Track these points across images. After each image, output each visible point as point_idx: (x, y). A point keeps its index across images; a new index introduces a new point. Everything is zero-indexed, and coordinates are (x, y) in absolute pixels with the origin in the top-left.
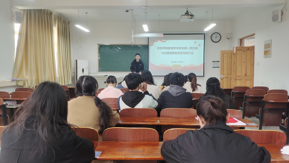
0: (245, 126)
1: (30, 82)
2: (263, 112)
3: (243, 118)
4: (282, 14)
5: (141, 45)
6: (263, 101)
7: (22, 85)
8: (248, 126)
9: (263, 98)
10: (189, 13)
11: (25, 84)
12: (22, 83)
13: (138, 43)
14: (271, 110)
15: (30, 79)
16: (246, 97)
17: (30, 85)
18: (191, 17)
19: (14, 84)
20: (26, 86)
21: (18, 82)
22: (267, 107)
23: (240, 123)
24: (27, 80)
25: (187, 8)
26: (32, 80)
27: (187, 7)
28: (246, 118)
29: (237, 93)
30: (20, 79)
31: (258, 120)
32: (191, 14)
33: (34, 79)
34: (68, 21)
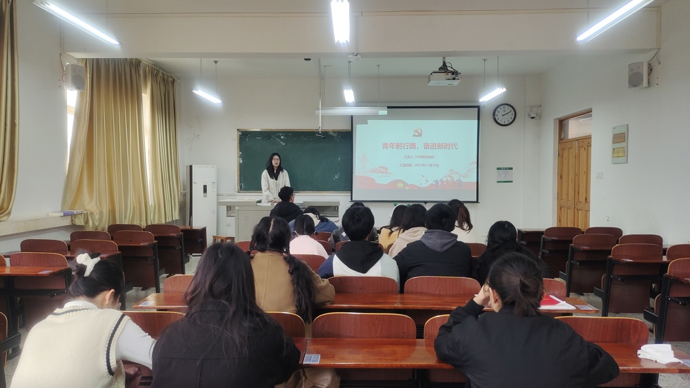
0: (574, 310)
1: (97, 217)
2: (609, 282)
3: (568, 296)
4: (651, 70)
5: (334, 132)
6: (610, 259)
7: (83, 224)
8: (578, 311)
9: (609, 252)
10: (449, 68)
11: (87, 222)
12: (82, 220)
13: (330, 127)
14: (626, 279)
15: (98, 212)
16: (574, 251)
17: (97, 224)
18: (454, 76)
19: (67, 222)
20: (90, 228)
21: (75, 218)
22: (618, 272)
23: (563, 306)
24: (92, 213)
25: (444, 58)
26: (101, 213)
27: (444, 55)
28: (572, 295)
29: (553, 241)
30: (79, 211)
31: (599, 300)
32: (452, 70)
33: (106, 211)
34: (171, 79)
